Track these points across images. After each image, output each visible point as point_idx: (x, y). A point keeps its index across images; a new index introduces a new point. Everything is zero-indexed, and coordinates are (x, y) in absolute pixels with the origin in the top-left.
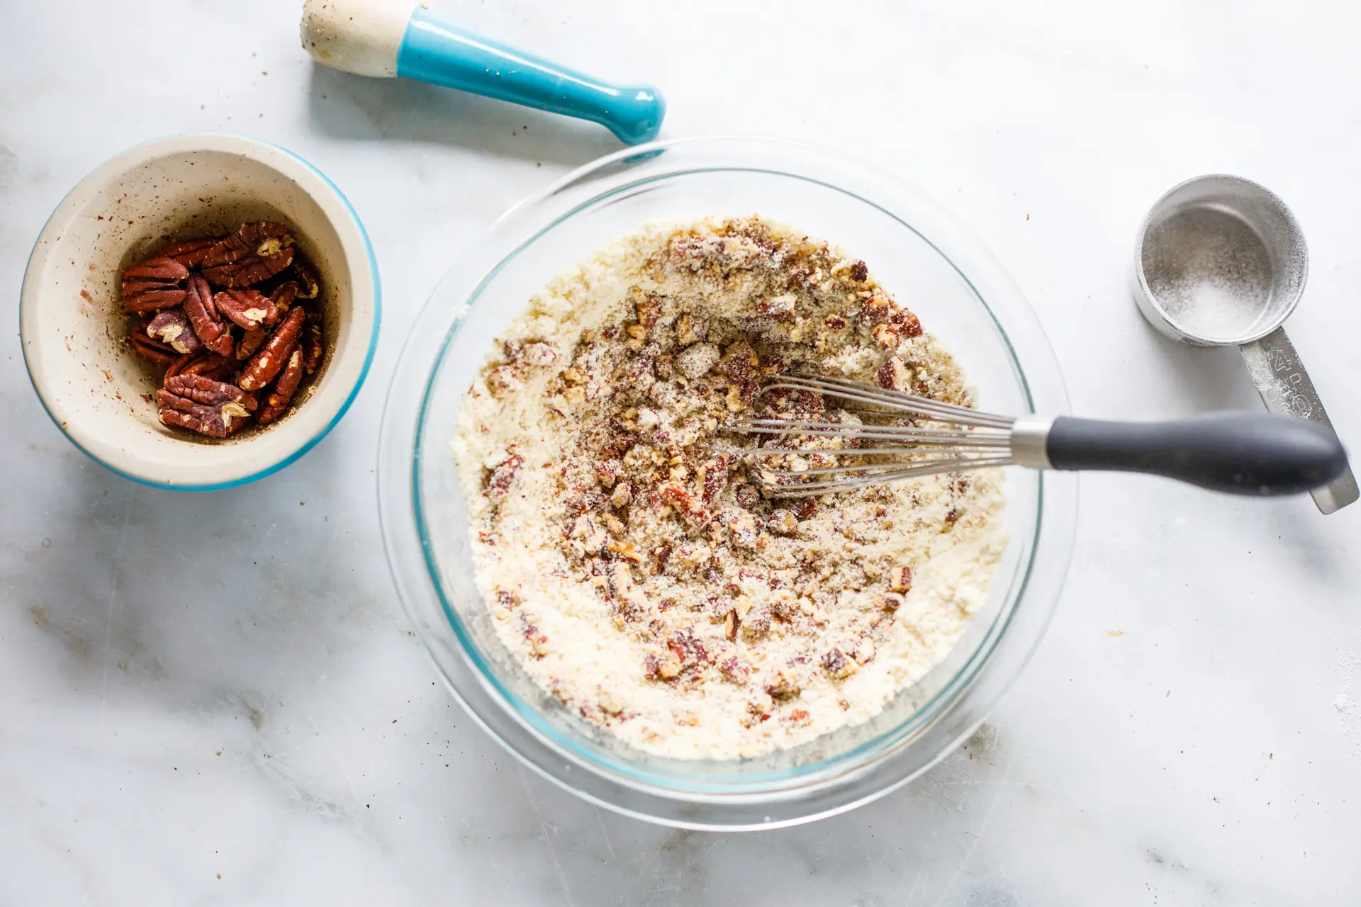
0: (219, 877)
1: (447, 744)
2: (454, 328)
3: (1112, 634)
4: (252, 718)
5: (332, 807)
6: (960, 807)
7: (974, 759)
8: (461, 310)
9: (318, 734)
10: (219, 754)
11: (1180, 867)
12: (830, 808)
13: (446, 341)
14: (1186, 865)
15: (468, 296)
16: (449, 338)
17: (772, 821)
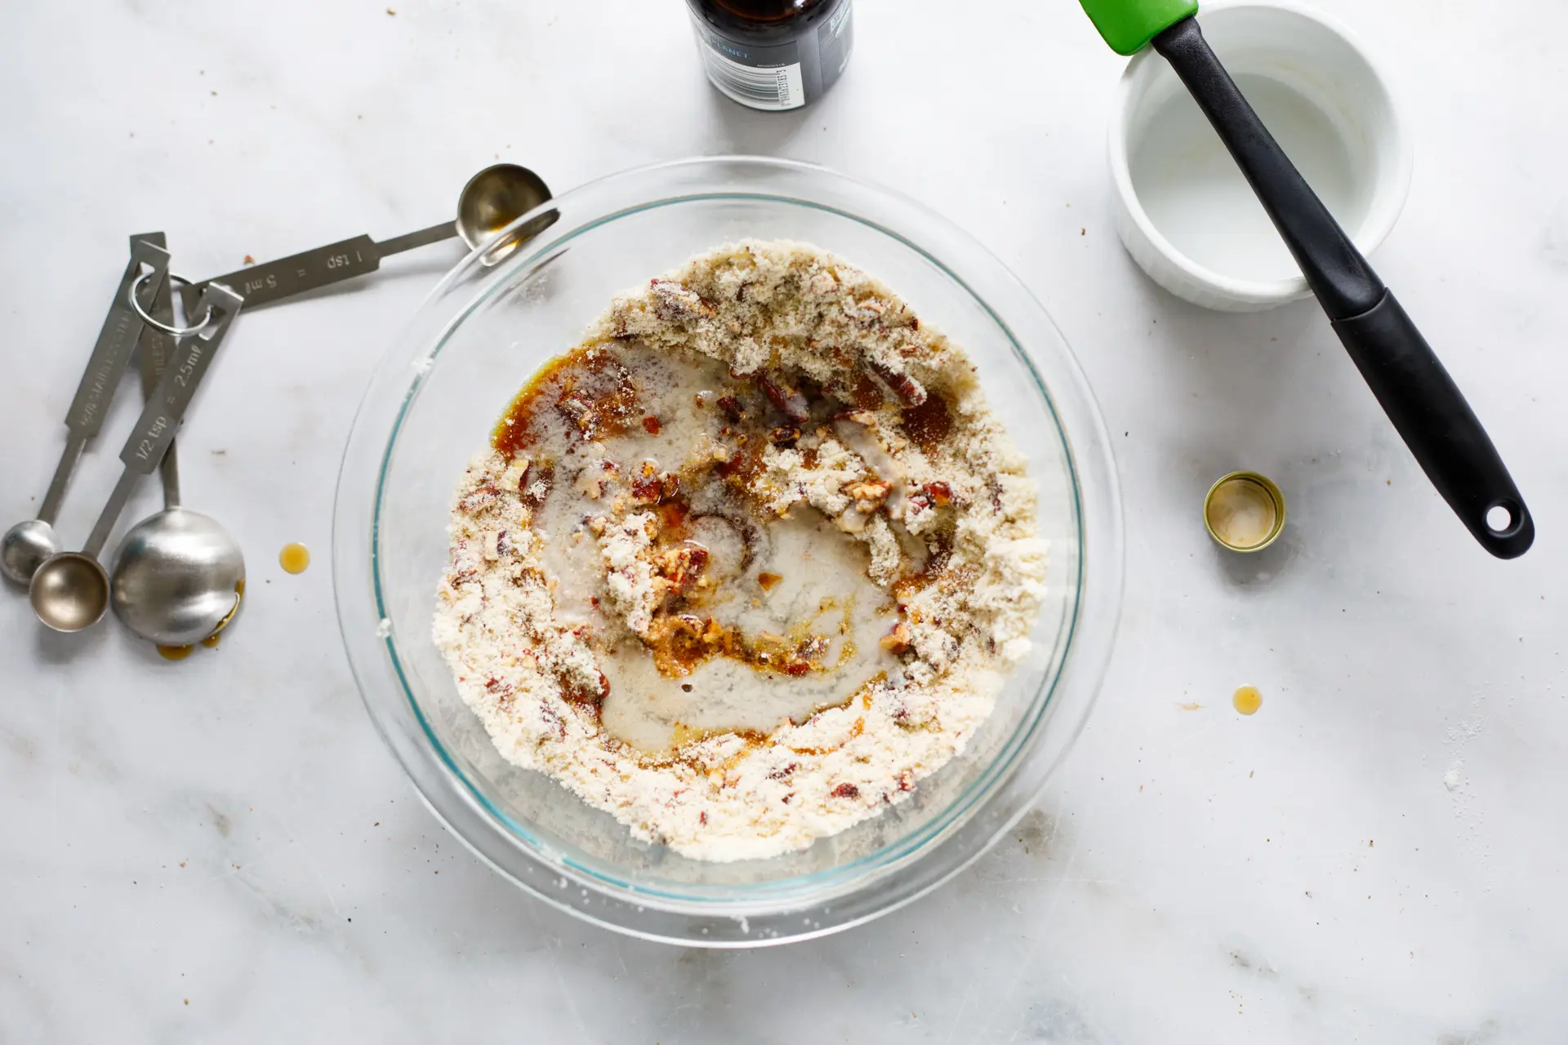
0: (186, 1003)
1: (436, 849)
2: (415, 385)
3: (1186, 708)
4: (218, 824)
5: (309, 921)
6: (1015, 909)
7: (1031, 854)
8: (422, 365)
9: (291, 841)
10: (182, 865)
11: (1267, 972)
12: (845, 920)
13: (406, 400)
14: (1275, 970)
15: (432, 348)
16: (409, 397)
17: (779, 936)
